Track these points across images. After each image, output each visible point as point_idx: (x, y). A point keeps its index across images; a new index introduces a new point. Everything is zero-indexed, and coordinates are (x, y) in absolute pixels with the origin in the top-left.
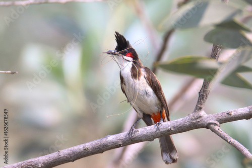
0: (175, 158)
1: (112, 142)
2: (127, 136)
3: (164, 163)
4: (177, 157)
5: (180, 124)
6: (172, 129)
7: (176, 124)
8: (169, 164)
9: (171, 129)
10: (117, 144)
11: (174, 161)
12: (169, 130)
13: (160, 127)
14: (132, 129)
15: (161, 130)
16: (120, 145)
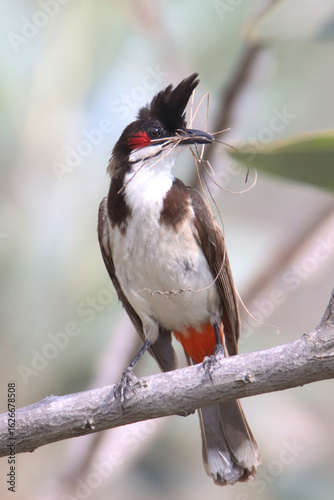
0: (249, 466)
1: (65, 418)
2: (109, 398)
3: (211, 480)
4: (256, 464)
5: (276, 365)
6: (252, 379)
7: (264, 364)
8: (229, 486)
9: (247, 379)
10: (78, 424)
11: (245, 474)
12: (241, 381)
13: (216, 373)
14: (125, 377)
15: (218, 382)
16: (88, 425)
